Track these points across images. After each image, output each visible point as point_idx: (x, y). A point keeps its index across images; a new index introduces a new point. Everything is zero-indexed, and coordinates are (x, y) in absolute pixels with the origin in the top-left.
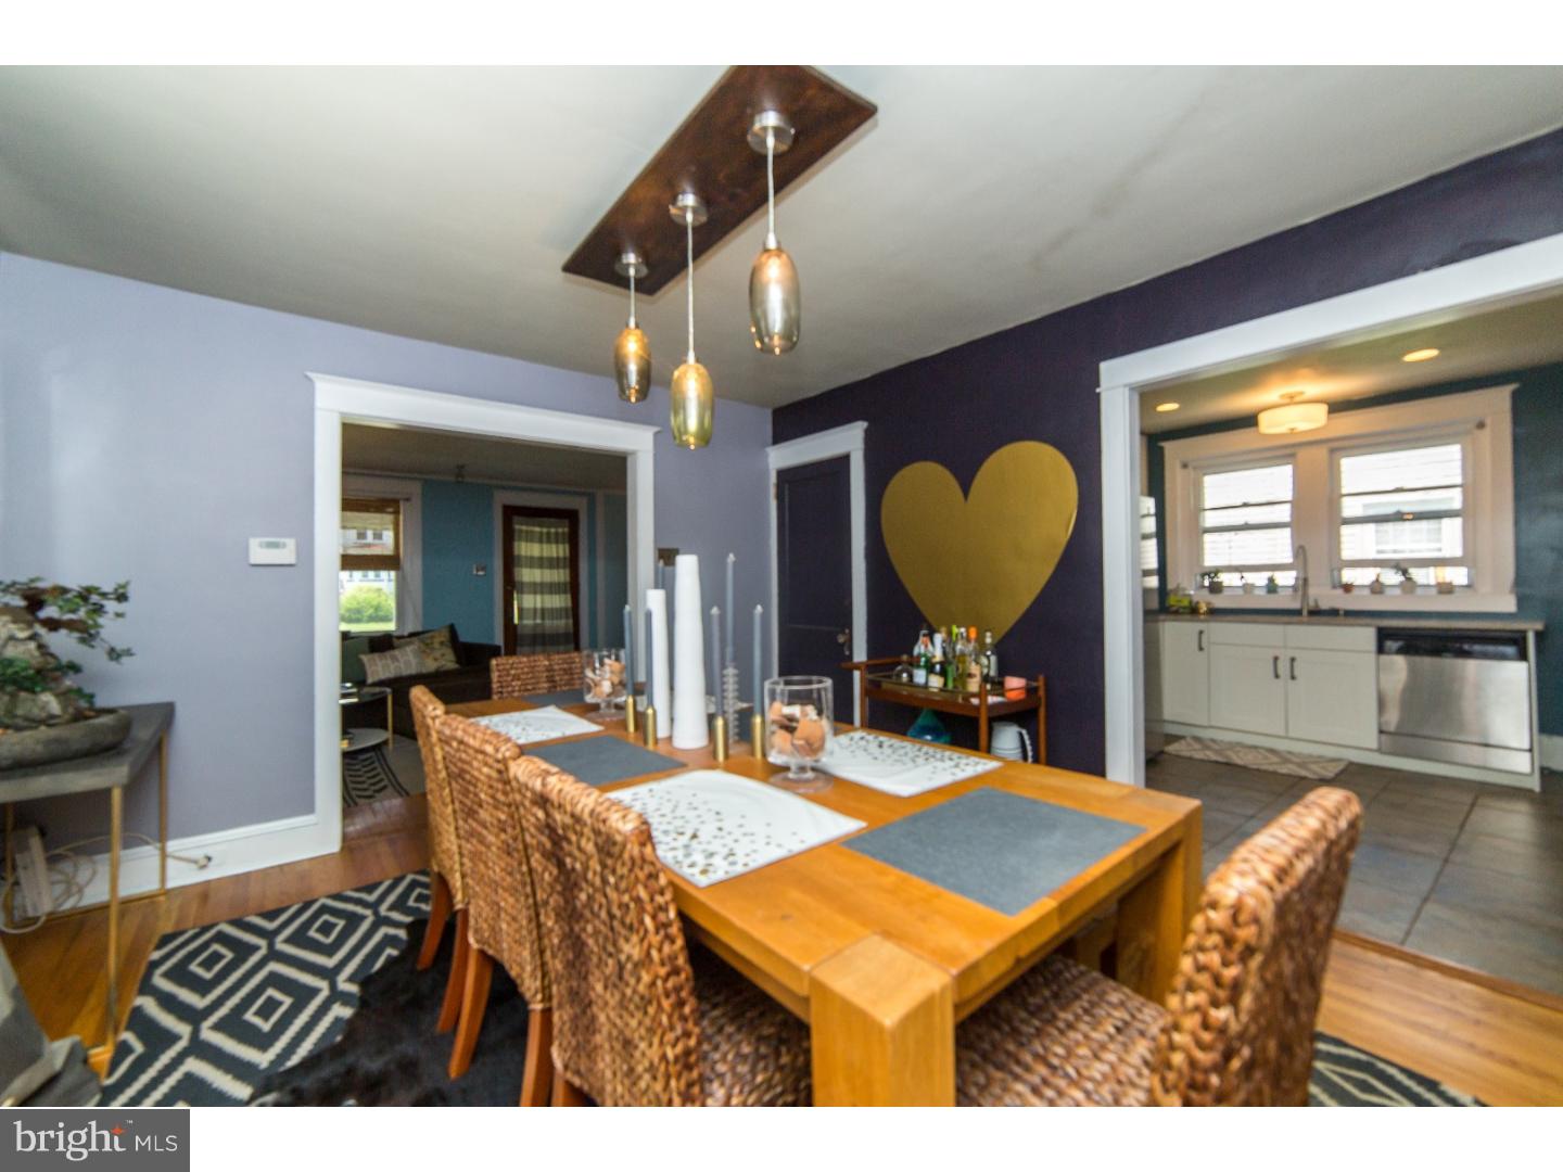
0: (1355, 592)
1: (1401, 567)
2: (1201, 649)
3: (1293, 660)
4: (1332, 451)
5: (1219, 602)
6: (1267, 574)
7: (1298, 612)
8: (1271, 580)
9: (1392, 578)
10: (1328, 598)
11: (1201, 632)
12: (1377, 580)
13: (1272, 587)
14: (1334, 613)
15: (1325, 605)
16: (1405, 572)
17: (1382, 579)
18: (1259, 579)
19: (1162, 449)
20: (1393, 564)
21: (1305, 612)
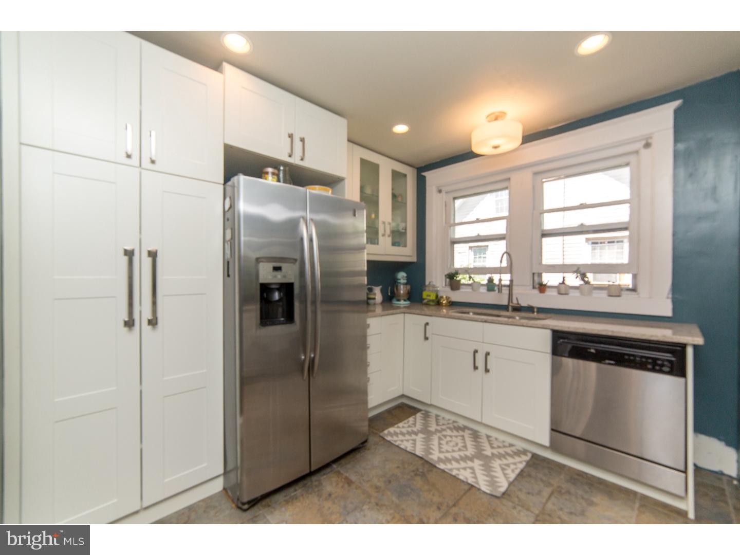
0: (548, 292)
1: (581, 271)
2: (426, 338)
3: (487, 354)
4: (536, 174)
5: (456, 296)
6: (487, 276)
7: (505, 308)
8: (491, 280)
9: (573, 280)
10: (527, 296)
11: (427, 324)
12: (563, 283)
13: (490, 286)
14: (530, 309)
15: (524, 303)
16: (583, 276)
17: (567, 282)
18: (483, 279)
19: (425, 177)
20: (575, 269)
21: (510, 308)
